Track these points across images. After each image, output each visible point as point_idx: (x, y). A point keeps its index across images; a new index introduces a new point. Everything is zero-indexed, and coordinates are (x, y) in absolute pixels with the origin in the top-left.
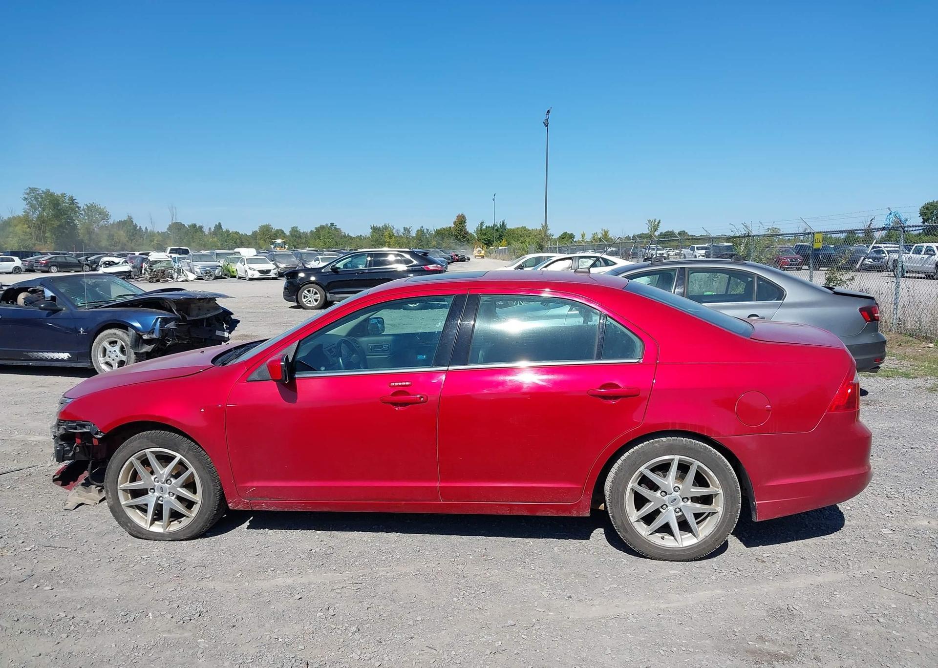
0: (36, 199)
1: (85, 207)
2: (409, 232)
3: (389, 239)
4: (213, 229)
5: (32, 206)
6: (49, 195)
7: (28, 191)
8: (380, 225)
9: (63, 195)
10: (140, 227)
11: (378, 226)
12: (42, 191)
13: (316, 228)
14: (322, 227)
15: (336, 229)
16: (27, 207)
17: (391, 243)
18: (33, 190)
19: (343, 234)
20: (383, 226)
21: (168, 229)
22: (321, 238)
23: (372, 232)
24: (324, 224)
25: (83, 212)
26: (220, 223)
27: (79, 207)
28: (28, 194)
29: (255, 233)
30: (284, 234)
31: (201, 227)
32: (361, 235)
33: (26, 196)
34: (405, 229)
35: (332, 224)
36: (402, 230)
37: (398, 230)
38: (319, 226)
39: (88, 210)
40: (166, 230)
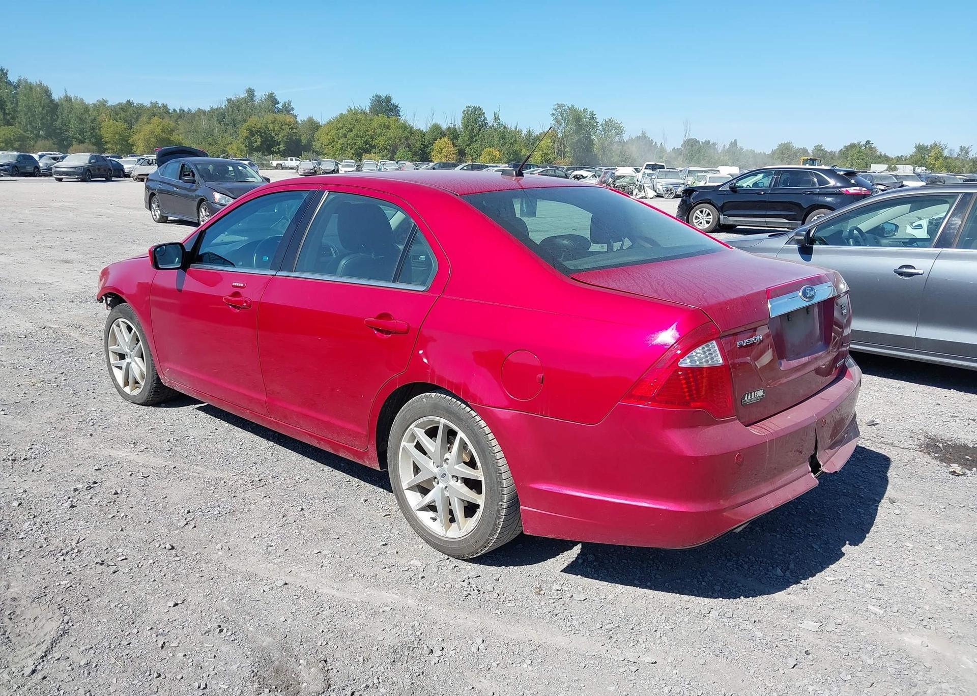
0: (562, 114)
1: (604, 122)
2: (967, 153)
3: (934, 161)
4: (727, 147)
5: (558, 122)
6: (572, 109)
7: (556, 107)
8: (928, 143)
9: (585, 110)
10: (656, 143)
11: (926, 145)
12: (568, 107)
13: (845, 146)
14: (853, 146)
15: (870, 147)
16: (554, 122)
17: (937, 166)
18: (560, 106)
19: (878, 154)
20: (931, 145)
21: (682, 146)
22: (848, 159)
23: (916, 152)
24: (856, 142)
25: (600, 127)
26: (735, 140)
27: (597, 123)
28: (556, 110)
29: (774, 152)
30: (808, 153)
31: (714, 144)
32: (902, 156)
33: (554, 112)
34: (962, 149)
35: (868, 142)
36: (957, 150)
37: (951, 150)
38: (849, 144)
39: (606, 125)
40: (679, 147)
